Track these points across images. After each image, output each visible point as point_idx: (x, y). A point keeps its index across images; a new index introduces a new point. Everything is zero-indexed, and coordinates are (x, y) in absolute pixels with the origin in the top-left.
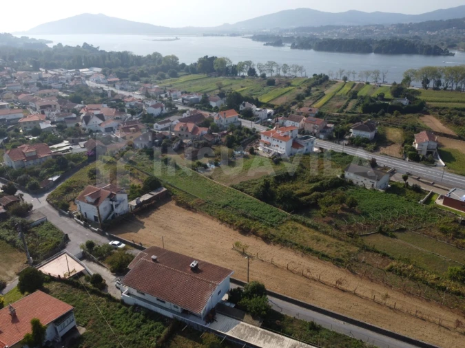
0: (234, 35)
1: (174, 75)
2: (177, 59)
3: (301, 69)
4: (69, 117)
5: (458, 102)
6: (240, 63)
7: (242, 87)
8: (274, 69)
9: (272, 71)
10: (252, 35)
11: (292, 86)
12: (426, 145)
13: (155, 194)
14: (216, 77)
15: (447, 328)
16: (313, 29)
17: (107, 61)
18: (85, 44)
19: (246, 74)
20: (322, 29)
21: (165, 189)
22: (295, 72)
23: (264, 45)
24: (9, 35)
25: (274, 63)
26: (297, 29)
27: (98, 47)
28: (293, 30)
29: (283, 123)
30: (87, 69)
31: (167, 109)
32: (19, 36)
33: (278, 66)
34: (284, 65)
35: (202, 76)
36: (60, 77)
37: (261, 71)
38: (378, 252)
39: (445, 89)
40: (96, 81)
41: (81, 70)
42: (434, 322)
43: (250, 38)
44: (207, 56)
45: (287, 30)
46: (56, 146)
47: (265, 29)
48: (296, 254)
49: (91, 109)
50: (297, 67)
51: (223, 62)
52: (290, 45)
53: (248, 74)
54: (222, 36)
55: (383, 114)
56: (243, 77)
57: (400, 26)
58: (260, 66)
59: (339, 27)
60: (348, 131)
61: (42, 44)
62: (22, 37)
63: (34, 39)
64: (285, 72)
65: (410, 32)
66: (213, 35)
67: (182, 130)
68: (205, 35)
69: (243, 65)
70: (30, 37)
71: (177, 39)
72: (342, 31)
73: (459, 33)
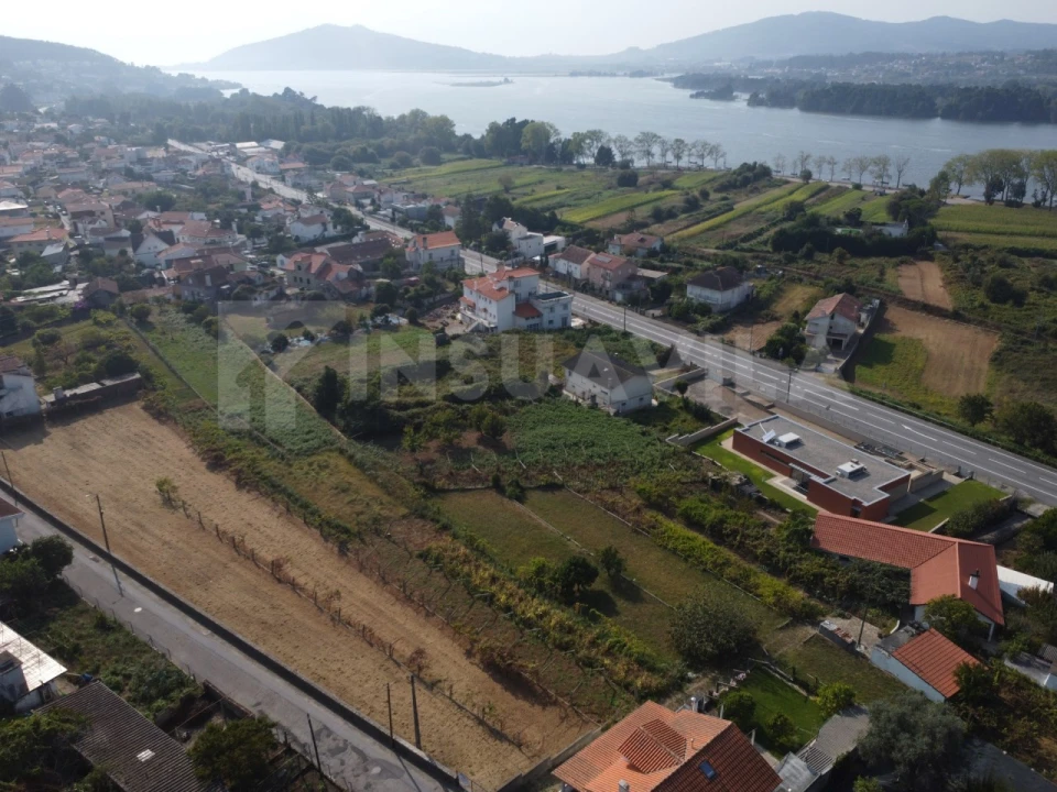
0: (639, 73)
1: (433, 159)
2: (451, 125)
3: (714, 151)
4: (113, 235)
5: (1043, 235)
6: (576, 135)
7: (559, 188)
8: (656, 149)
9: (649, 154)
10: (675, 75)
12: (824, 323)
13: (108, 383)
14: (522, 165)
16: (831, 61)
17: (306, 127)
18: (288, 90)
19: (591, 161)
20: (851, 60)
21: (138, 376)
22: (702, 157)
23: (692, 96)
24: (155, 69)
25: (655, 136)
26: (791, 62)
27: (315, 98)
28: (781, 64)
30: (254, 144)
31: (339, 228)
32: (175, 74)
33: (663, 143)
34: (677, 140)
35: (495, 162)
36: (180, 158)
37: (623, 155)
39: (1037, 205)
40: (258, 168)
41: (239, 145)
43: (671, 80)
44: (514, 119)
45: (768, 64)
46: (36, 290)
47: (720, 61)
49: (167, 223)
50: (705, 145)
51: (541, 131)
52: (747, 96)
53: (596, 161)
54: (613, 75)
55: (809, 256)
56: (582, 167)
58: (621, 141)
59: (892, 57)
60: (682, 289)
61: (211, 90)
62: (180, 74)
63: (204, 80)
64: (678, 157)
66: (591, 74)
67: (299, 268)
68: (574, 74)
69: (583, 140)
70: (198, 75)
71: (507, 81)
72: (898, 66)
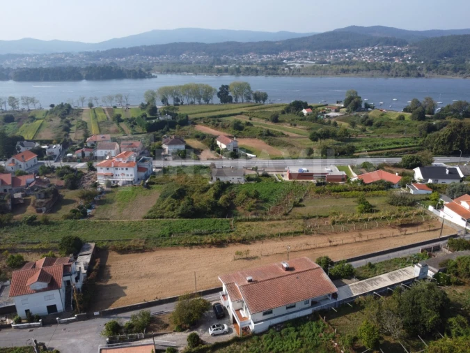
3: (33, 100)
11: (37, 119)
12: (232, 144)
13: (89, 252)
15: (397, 236)
29: (92, 155)
38: (315, 217)
42: (390, 237)
48: (277, 241)
55: (168, 130)
57: (89, 54)
60: (161, 148)
65: (102, 59)
73: (143, 58)
